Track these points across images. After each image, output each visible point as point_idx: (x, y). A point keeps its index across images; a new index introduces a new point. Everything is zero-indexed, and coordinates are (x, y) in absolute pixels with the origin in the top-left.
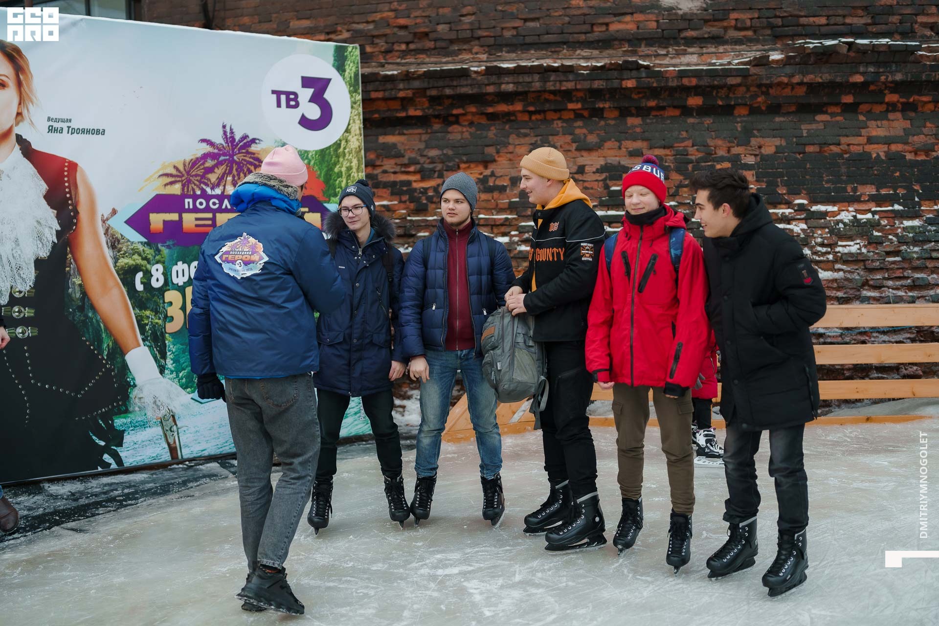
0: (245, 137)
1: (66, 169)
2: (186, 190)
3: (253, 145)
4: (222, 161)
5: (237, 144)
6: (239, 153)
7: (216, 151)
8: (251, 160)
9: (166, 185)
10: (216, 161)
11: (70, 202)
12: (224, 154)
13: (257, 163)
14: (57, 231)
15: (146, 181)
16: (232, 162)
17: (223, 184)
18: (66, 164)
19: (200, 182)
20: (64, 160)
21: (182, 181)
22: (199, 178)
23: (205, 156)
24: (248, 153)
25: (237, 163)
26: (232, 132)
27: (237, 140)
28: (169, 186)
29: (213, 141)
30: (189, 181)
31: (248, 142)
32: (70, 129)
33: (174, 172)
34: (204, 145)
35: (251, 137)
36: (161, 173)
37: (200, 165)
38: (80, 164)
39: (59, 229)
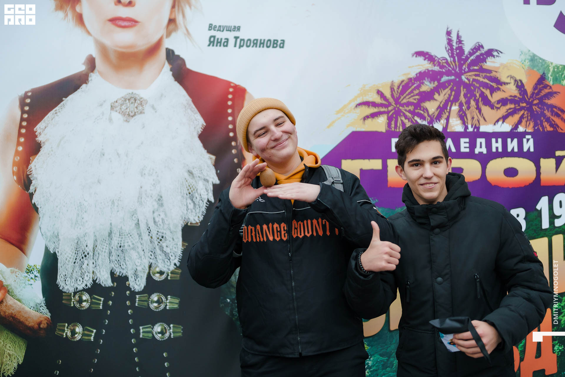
0: (479, 47)
1: (230, 96)
2: (393, 126)
3: (489, 59)
4: (445, 83)
5: (467, 58)
6: (470, 71)
7: (437, 68)
8: (486, 81)
9: (366, 118)
10: (436, 83)
11: (233, 143)
12: (448, 74)
13: (494, 85)
14: (214, 186)
15: (338, 112)
16: (458, 84)
17: (445, 116)
18: (231, 90)
19: (413, 113)
20: (228, 84)
21: (388, 112)
22: (411, 108)
23: (421, 76)
24: (482, 70)
25: (466, 86)
26: (460, 41)
27: (466, 53)
28: (370, 120)
29: (433, 54)
30: (398, 113)
31: (482, 54)
32: (239, 40)
33: (378, 99)
34: (421, 59)
35: (486, 48)
36: (359, 101)
37: (414, 89)
38: (249, 90)
39: (217, 182)
